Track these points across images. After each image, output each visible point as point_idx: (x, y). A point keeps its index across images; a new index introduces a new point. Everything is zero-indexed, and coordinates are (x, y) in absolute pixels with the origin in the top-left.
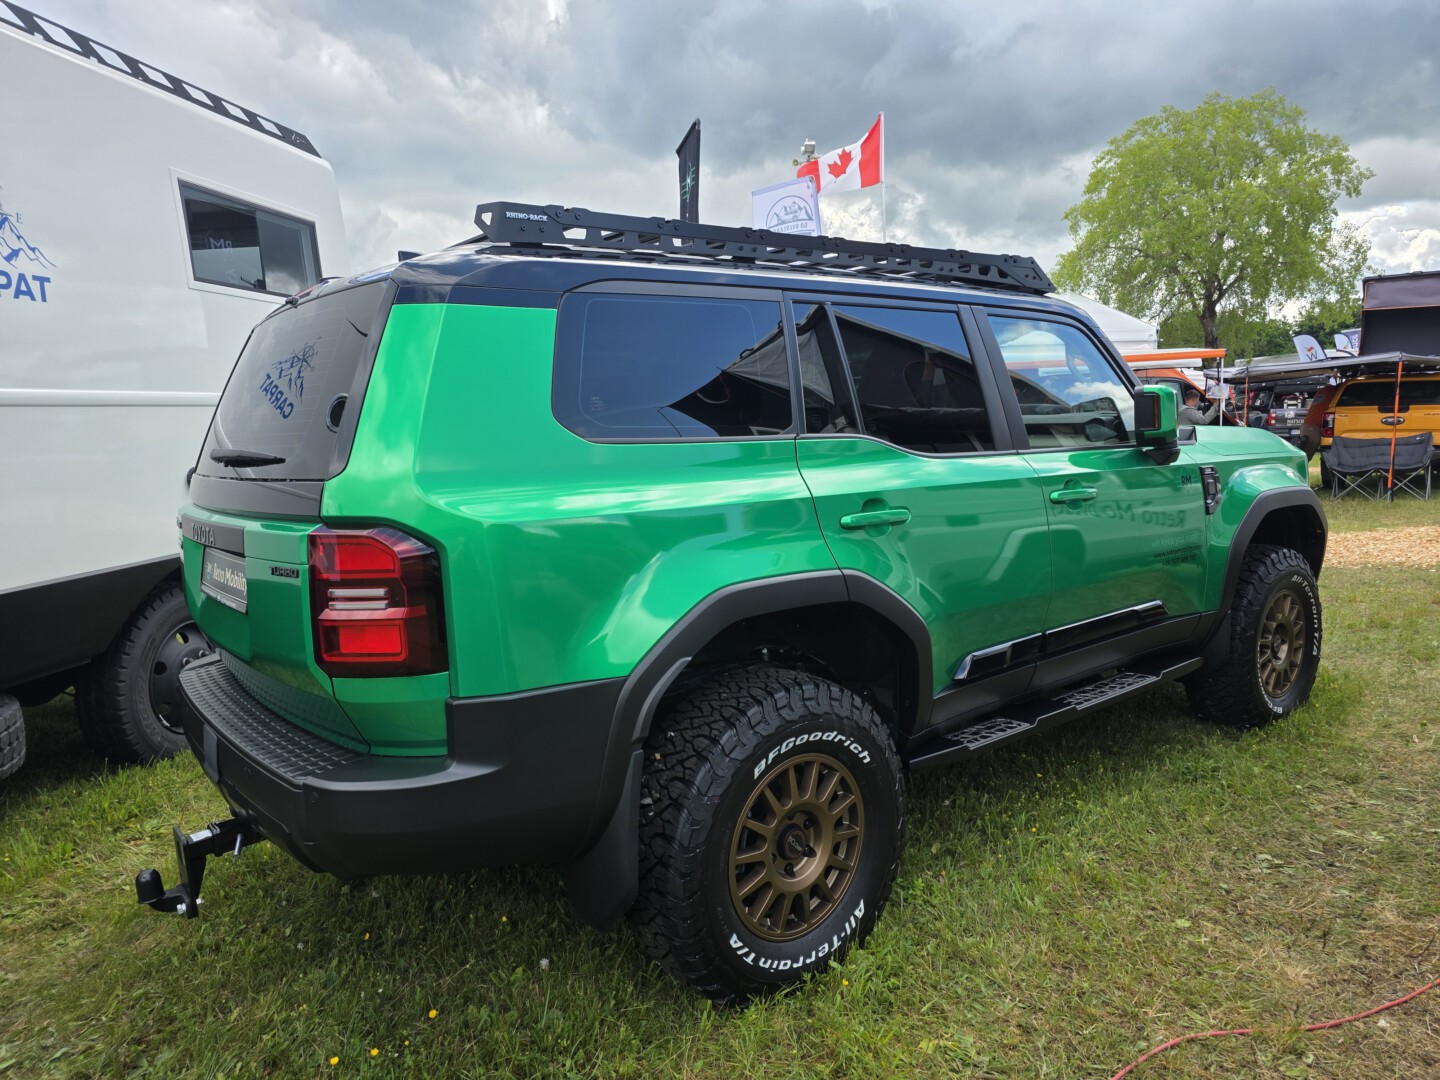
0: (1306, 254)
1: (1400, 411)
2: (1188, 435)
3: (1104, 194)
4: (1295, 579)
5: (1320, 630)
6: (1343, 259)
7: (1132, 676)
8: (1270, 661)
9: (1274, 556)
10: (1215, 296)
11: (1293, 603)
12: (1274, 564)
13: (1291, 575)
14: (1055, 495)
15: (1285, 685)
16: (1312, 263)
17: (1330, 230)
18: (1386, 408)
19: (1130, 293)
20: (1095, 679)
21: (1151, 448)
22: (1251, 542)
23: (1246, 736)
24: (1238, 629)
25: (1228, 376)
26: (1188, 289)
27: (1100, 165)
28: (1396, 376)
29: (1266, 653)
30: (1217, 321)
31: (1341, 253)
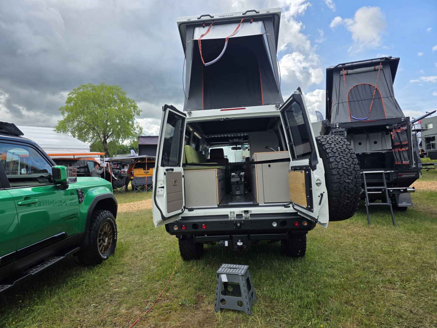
0: (129, 129)
1: (147, 170)
2: (74, 180)
3: (72, 104)
4: (108, 218)
5: (116, 232)
6: (137, 131)
7: (55, 258)
8: (102, 243)
9: (102, 213)
10: (106, 138)
11: (108, 225)
12: (101, 215)
13: (107, 218)
14: (20, 203)
15: (107, 250)
16: (130, 131)
17: (134, 123)
18: (145, 169)
19: (82, 135)
20: (42, 262)
21: (60, 185)
22: (93, 210)
23: (96, 268)
24: (92, 236)
25: (106, 160)
26: (99, 135)
27: (70, 96)
28: (146, 161)
29: (100, 241)
30: (107, 145)
31: (136, 129)
